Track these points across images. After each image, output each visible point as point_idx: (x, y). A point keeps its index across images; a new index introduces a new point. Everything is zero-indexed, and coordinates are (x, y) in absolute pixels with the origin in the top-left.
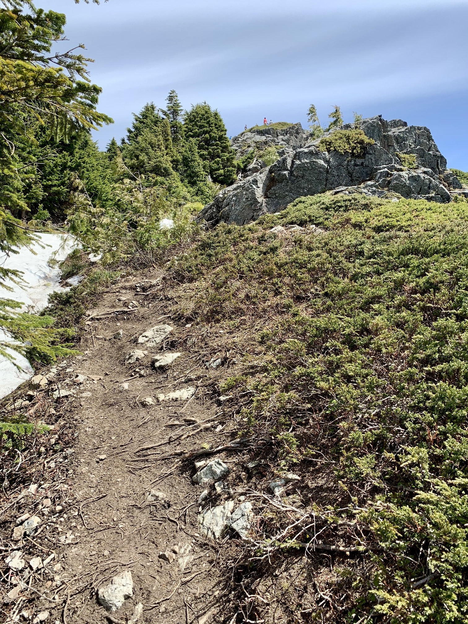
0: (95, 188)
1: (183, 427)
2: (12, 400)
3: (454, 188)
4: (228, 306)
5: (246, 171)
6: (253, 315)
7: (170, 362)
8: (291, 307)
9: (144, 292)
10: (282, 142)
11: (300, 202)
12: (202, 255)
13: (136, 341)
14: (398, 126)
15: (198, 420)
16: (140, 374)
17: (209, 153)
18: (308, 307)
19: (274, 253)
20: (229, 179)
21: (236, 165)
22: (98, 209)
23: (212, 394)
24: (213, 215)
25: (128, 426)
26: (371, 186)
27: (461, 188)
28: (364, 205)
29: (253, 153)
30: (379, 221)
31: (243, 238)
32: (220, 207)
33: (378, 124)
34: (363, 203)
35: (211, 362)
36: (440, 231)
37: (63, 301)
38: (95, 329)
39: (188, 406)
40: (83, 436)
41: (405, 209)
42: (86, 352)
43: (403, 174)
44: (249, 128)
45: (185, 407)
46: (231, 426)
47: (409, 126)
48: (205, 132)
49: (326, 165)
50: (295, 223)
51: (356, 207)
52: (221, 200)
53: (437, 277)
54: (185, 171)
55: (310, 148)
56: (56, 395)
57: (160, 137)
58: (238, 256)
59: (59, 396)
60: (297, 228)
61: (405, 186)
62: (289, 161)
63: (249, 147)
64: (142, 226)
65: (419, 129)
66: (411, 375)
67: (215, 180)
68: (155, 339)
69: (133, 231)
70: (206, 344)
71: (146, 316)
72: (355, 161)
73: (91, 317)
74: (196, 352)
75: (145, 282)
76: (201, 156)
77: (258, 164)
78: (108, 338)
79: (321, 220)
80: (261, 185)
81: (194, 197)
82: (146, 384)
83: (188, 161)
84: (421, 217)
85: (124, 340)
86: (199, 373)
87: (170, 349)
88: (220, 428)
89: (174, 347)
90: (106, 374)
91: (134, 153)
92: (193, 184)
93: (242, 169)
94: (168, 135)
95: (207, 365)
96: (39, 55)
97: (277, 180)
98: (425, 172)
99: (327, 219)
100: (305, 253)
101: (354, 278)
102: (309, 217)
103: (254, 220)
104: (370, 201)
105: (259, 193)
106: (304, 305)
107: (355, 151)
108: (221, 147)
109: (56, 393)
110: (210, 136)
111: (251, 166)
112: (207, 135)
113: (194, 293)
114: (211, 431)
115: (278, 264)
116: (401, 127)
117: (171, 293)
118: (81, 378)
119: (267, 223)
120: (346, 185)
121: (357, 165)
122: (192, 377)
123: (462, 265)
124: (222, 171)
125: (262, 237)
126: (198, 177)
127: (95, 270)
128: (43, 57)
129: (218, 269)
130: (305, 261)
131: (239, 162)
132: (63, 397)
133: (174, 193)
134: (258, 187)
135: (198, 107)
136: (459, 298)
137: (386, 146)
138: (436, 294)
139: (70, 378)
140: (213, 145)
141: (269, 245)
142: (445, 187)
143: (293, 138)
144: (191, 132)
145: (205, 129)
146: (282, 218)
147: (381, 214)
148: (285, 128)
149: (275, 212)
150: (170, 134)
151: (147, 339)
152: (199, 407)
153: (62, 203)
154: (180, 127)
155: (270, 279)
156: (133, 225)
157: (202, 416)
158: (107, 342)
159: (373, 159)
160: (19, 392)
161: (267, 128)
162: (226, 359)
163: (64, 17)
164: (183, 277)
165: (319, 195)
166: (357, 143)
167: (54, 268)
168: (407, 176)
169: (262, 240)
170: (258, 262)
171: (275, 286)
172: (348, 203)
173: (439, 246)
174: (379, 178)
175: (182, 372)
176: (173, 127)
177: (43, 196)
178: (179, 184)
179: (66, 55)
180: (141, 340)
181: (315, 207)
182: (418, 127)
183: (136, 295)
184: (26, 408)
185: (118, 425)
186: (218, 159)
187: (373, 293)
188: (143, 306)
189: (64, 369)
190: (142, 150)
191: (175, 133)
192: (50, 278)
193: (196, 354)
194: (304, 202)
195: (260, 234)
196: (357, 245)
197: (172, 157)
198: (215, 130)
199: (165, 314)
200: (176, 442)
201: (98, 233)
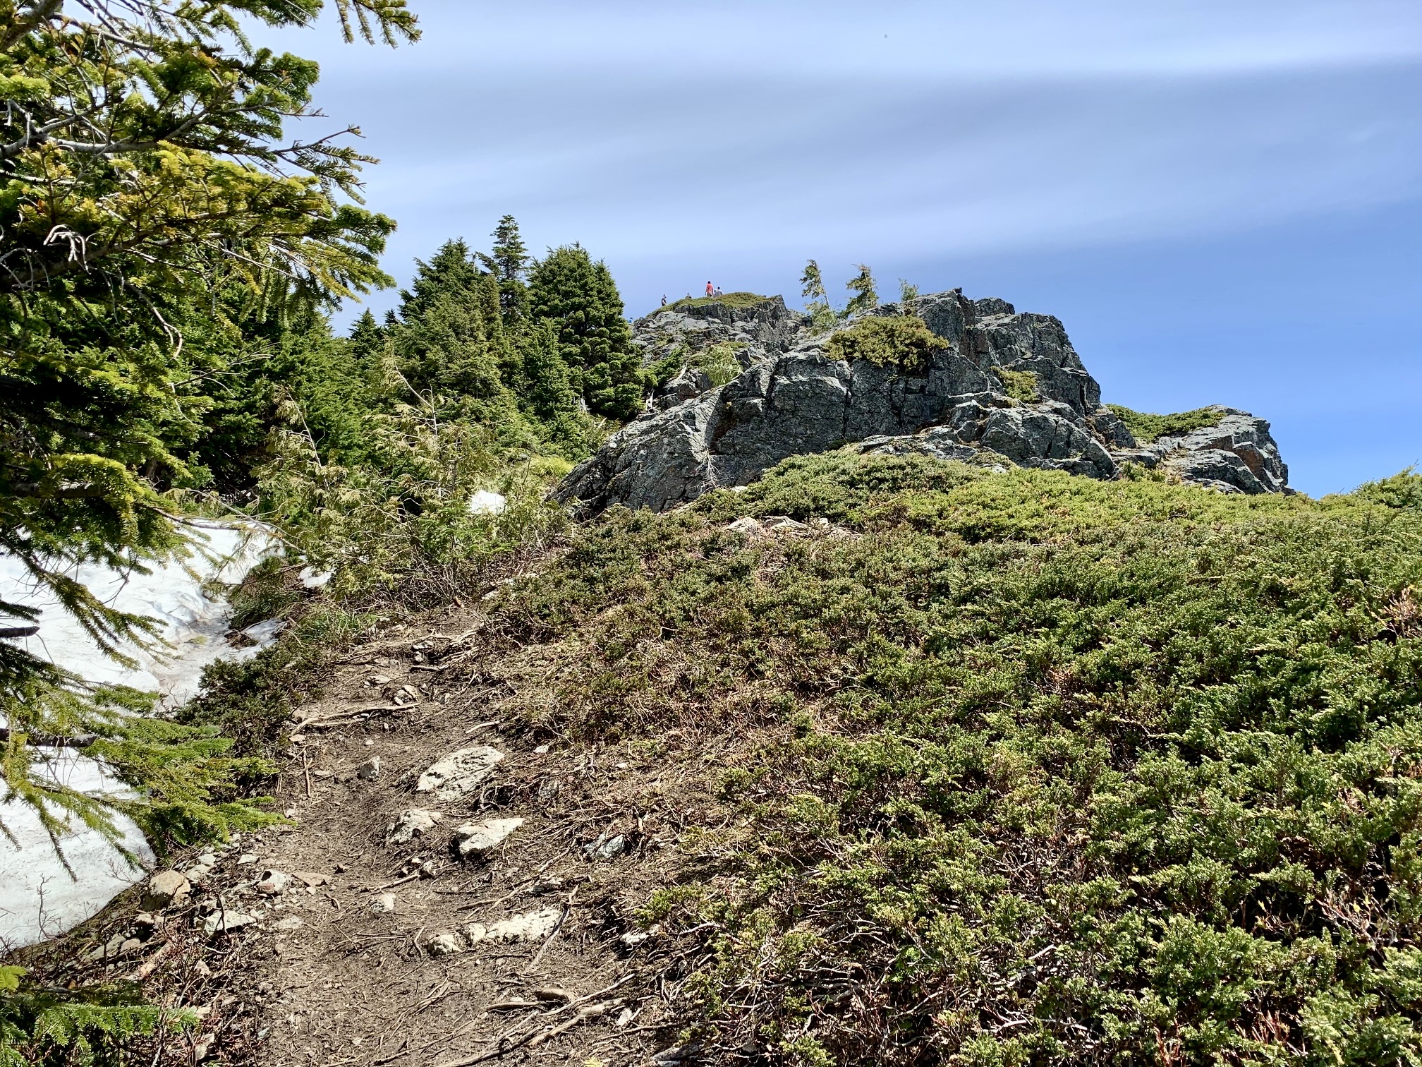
0: (324, 420)
1: (535, 1013)
2: (94, 936)
3: (1120, 445)
4: (640, 703)
5: (664, 393)
6: (698, 726)
7: (498, 841)
8: (788, 709)
9: (432, 663)
10: (744, 335)
11: (793, 466)
12: (574, 577)
13: (411, 785)
14: (995, 313)
15: (571, 996)
16: (422, 872)
17: (584, 352)
18: (827, 709)
19: (740, 579)
20: (627, 407)
21: (642, 378)
22: (332, 469)
23: (605, 927)
24: (595, 487)
25: (395, 1008)
26: (943, 436)
27: (1134, 446)
28: (933, 478)
29: (680, 354)
30: (969, 515)
31: (668, 543)
32: (609, 471)
33: (954, 306)
34: (932, 474)
35: (599, 842)
36: (1112, 545)
37: (237, 683)
38: (314, 753)
39: (544, 957)
40: (279, 1037)
41: (1024, 490)
42: (290, 812)
43: (1012, 412)
44: (669, 302)
45: (536, 961)
46: (656, 1013)
47: (1019, 311)
48: (576, 307)
49: (844, 390)
50: (783, 512)
51: (917, 482)
52: (613, 454)
53: (1125, 653)
54: (530, 387)
55: (810, 353)
56: (213, 923)
57: (477, 312)
58: (658, 583)
59: (220, 927)
60: (787, 523)
61: (1015, 438)
62: (765, 377)
63: (671, 341)
64: (433, 509)
65: (1040, 319)
66: (1104, 894)
67: (595, 409)
68: (460, 782)
69: (410, 519)
70: (585, 797)
71: (437, 723)
72: (907, 382)
73: (303, 724)
74: (561, 817)
75: (434, 638)
76: (566, 356)
77: (690, 379)
78: (342, 778)
79: (840, 507)
80: (703, 426)
81: (547, 444)
82: (439, 898)
83: (537, 367)
84: (1061, 510)
85: (382, 783)
86: (570, 871)
87: (496, 808)
88: (627, 1016)
89: (506, 803)
90: (339, 871)
91: (414, 344)
92: (546, 415)
93: (655, 387)
94: (493, 309)
95: (590, 851)
96: (256, 143)
97: (737, 415)
98: (1056, 411)
99: (854, 506)
100: (814, 583)
101: (933, 646)
102: (815, 500)
103: (686, 501)
104: (947, 470)
105: (698, 442)
106: (818, 705)
107: (905, 361)
108: (610, 338)
109: (213, 919)
110: (587, 314)
111: (675, 383)
112: (580, 314)
113: (554, 668)
114: (605, 1025)
115: (752, 605)
116: (1002, 315)
117: (497, 669)
118: (278, 881)
119: (720, 509)
120: (887, 433)
121: (912, 392)
122: (553, 881)
123: (1180, 628)
124: (610, 391)
125: (713, 541)
126: (557, 400)
127: (315, 608)
128: (264, 149)
129: (610, 612)
130: (814, 601)
131: (648, 372)
132: (230, 930)
133: (501, 433)
134: (697, 430)
135: (562, 253)
136: (1184, 704)
137: (973, 353)
138: (1130, 694)
139: (249, 878)
140: (591, 334)
141: (728, 560)
142: (1101, 442)
143: (766, 326)
144: (545, 304)
145: (576, 300)
146: (753, 500)
147: (971, 501)
148: (748, 305)
149: (733, 485)
150: (499, 307)
151: (439, 782)
152: (570, 960)
153: (244, 450)
154: (522, 294)
155: (735, 640)
156: (413, 506)
157: (582, 984)
158: (339, 786)
159: (946, 380)
160: (115, 915)
161: (711, 304)
162: (635, 835)
163: (315, 68)
164: (528, 631)
165: (833, 452)
166: (911, 344)
167: (215, 601)
168: (1020, 417)
169: (713, 549)
170: (707, 600)
171: (748, 657)
172: (899, 474)
173: (1120, 581)
174: (959, 420)
175: (527, 867)
176: (505, 292)
177: (201, 433)
178: (515, 415)
179: (316, 148)
180: (425, 783)
181: (826, 478)
182: (1038, 316)
183: (412, 670)
184: (132, 958)
185: (370, 1006)
186: (603, 364)
187: (984, 686)
188: (429, 697)
189: (235, 854)
190: (433, 339)
191: (509, 305)
192: (205, 623)
193: (561, 822)
194: (800, 467)
195: (707, 535)
196: (930, 570)
197: (501, 356)
198: (598, 304)
199: (483, 719)
200: (516, 1052)
201: (328, 521)
